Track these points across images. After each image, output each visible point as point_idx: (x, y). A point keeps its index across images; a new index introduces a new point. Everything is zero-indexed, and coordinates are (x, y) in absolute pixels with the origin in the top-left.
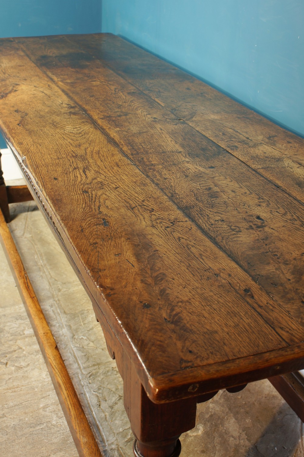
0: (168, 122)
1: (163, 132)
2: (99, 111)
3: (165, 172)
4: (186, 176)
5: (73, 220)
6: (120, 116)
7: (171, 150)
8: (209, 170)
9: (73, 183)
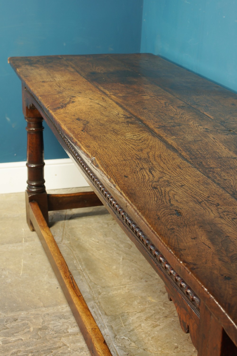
0: (220, 133)
1: (216, 140)
2: (154, 121)
3: (223, 174)
5: (149, 210)
6: (174, 126)
7: (226, 156)
9: (142, 180)
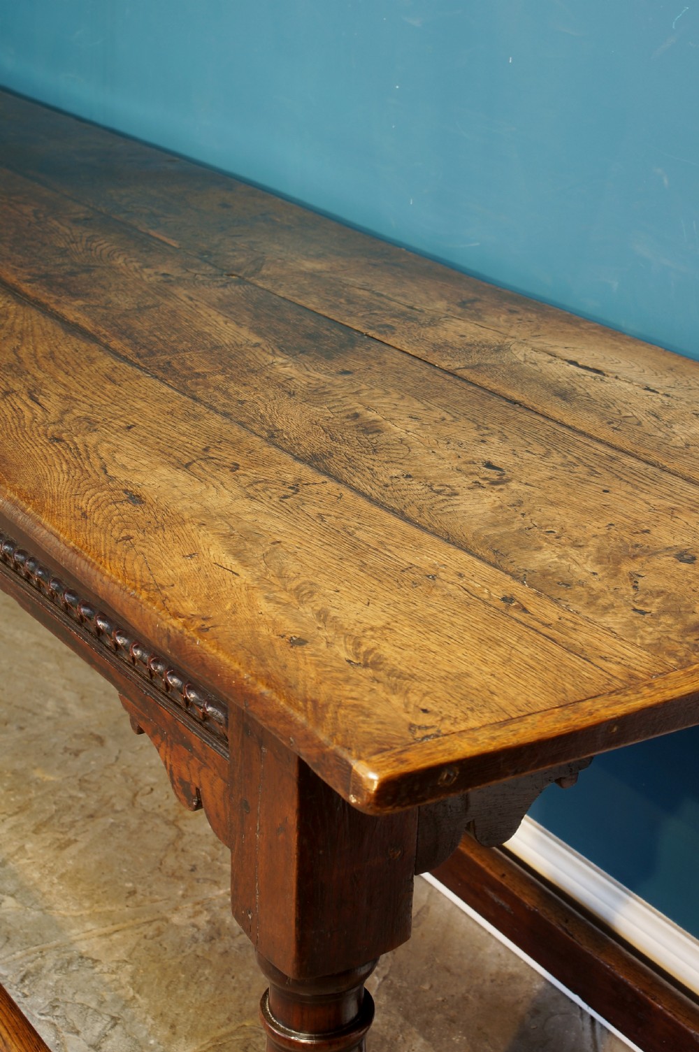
0: (203, 283)
1: (197, 303)
2: (13, 264)
3: (233, 388)
4: (289, 393)
5: (53, 497)
6: (72, 274)
7: (233, 342)
8: (340, 377)
9: (16, 422)
